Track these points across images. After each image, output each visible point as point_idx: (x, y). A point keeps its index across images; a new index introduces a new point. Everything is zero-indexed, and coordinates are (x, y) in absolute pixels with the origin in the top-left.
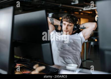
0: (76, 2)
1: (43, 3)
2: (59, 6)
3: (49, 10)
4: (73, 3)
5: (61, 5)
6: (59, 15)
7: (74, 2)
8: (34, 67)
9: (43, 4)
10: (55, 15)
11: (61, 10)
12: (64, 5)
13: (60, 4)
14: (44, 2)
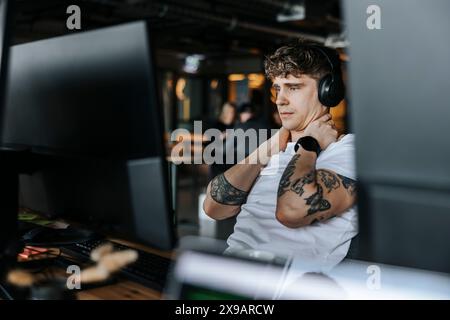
0: (297, 13)
1: (161, 10)
2: (229, 25)
3: (188, 40)
4: (282, 18)
5: (234, 23)
6: (229, 63)
7: (288, 13)
8: (95, 255)
9: (162, 14)
10: (209, 63)
11: (236, 42)
12: (246, 25)
13: (230, 17)
14: (166, 8)
